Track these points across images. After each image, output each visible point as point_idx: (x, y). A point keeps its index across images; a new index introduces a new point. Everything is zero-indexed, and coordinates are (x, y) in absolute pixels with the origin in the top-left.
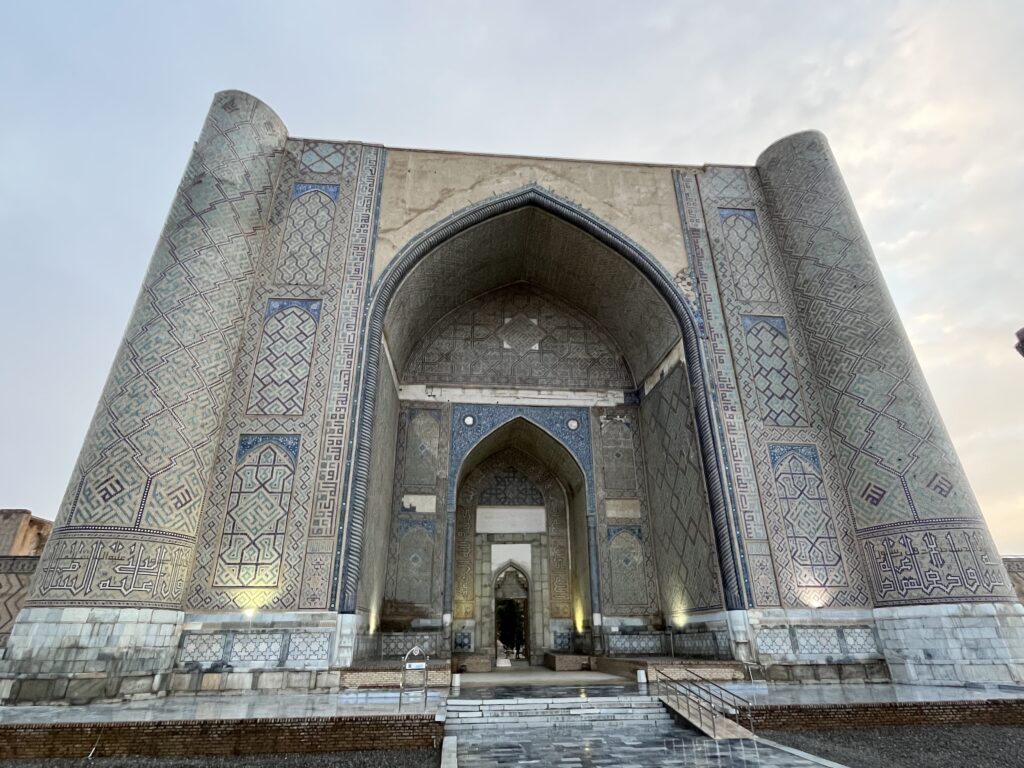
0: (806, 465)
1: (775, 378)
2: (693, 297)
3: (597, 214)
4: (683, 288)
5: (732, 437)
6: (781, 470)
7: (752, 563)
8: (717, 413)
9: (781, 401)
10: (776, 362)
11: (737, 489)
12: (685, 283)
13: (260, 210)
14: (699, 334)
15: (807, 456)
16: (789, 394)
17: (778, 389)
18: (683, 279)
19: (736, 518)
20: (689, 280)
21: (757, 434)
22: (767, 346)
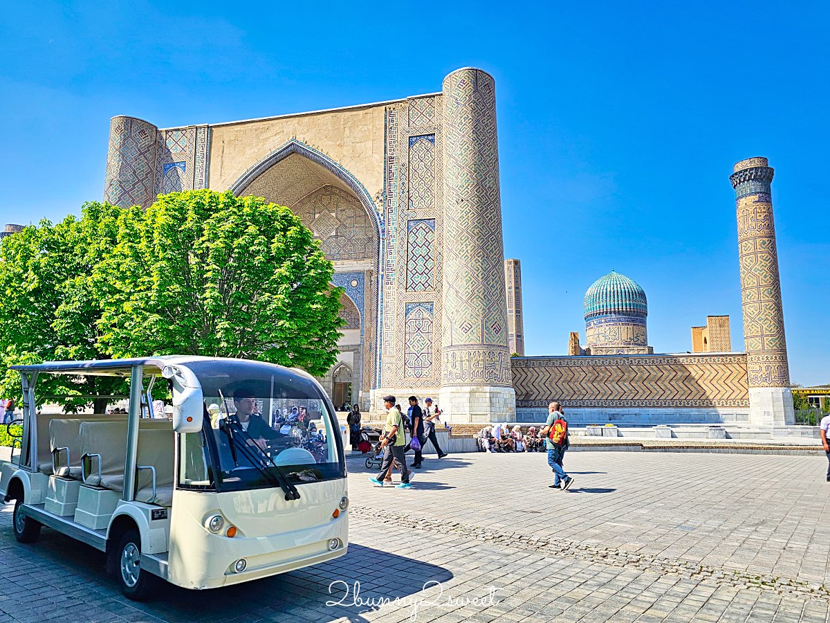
0: (425, 314)
1: (420, 262)
2: (381, 212)
3: (332, 156)
4: (377, 205)
5: (387, 300)
6: (411, 317)
7: (384, 367)
8: (382, 287)
9: (420, 276)
10: (424, 251)
11: (384, 329)
12: (378, 201)
13: (146, 190)
14: (381, 237)
15: (427, 309)
16: (427, 271)
17: (420, 268)
18: (378, 197)
19: (381, 345)
20: (381, 198)
21: (401, 298)
22: (420, 241)
